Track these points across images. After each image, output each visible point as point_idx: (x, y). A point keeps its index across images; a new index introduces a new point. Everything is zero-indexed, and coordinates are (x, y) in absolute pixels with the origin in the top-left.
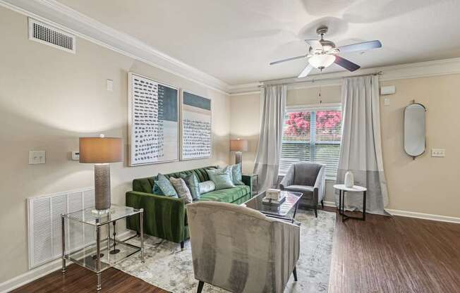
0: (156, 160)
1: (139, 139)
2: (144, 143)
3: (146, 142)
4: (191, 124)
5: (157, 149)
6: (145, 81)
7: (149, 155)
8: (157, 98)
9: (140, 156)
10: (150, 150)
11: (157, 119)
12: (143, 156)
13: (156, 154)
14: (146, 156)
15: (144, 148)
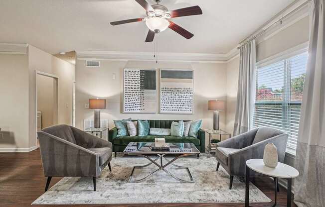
0: (139, 111)
1: (127, 100)
2: (130, 102)
3: (132, 102)
4: (169, 90)
5: (139, 106)
6: (131, 70)
7: (134, 108)
8: (139, 78)
9: (128, 109)
10: (135, 106)
11: (139, 89)
12: (130, 109)
13: (139, 108)
14: (132, 109)
15: (131, 104)
